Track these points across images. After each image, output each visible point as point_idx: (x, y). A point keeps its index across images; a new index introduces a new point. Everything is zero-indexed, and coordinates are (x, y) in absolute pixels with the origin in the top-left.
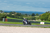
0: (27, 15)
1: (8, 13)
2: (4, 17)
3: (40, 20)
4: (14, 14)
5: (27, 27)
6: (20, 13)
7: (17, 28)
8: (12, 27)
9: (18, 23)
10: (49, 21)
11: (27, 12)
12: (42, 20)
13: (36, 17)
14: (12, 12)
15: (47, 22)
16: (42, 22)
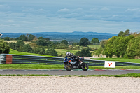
0: (65, 43)
1: (12, 39)
2: (3, 50)
3: (105, 57)
4: (29, 41)
5: (66, 78)
6: (48, 39)
7: (41, 80)
8: (26, 78)
9: (42, 68)
10: (129, 56)
11: (68, 35)
12: (109, 55)
13: (91, 46)
14: (24, 36)
15: (123, 59)
16: (110, 62)
